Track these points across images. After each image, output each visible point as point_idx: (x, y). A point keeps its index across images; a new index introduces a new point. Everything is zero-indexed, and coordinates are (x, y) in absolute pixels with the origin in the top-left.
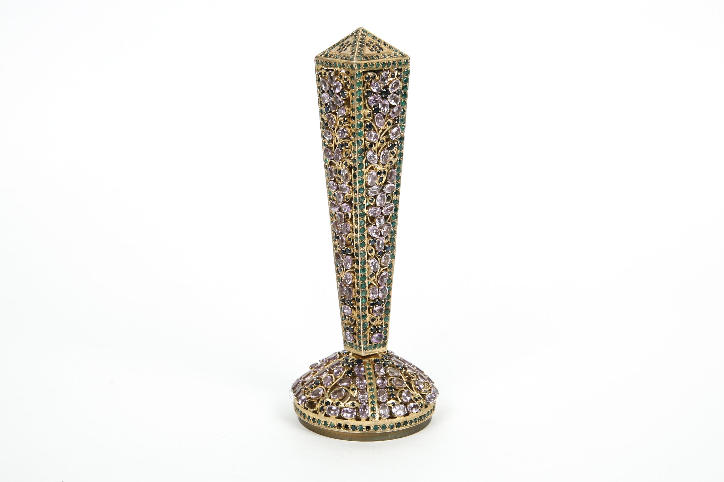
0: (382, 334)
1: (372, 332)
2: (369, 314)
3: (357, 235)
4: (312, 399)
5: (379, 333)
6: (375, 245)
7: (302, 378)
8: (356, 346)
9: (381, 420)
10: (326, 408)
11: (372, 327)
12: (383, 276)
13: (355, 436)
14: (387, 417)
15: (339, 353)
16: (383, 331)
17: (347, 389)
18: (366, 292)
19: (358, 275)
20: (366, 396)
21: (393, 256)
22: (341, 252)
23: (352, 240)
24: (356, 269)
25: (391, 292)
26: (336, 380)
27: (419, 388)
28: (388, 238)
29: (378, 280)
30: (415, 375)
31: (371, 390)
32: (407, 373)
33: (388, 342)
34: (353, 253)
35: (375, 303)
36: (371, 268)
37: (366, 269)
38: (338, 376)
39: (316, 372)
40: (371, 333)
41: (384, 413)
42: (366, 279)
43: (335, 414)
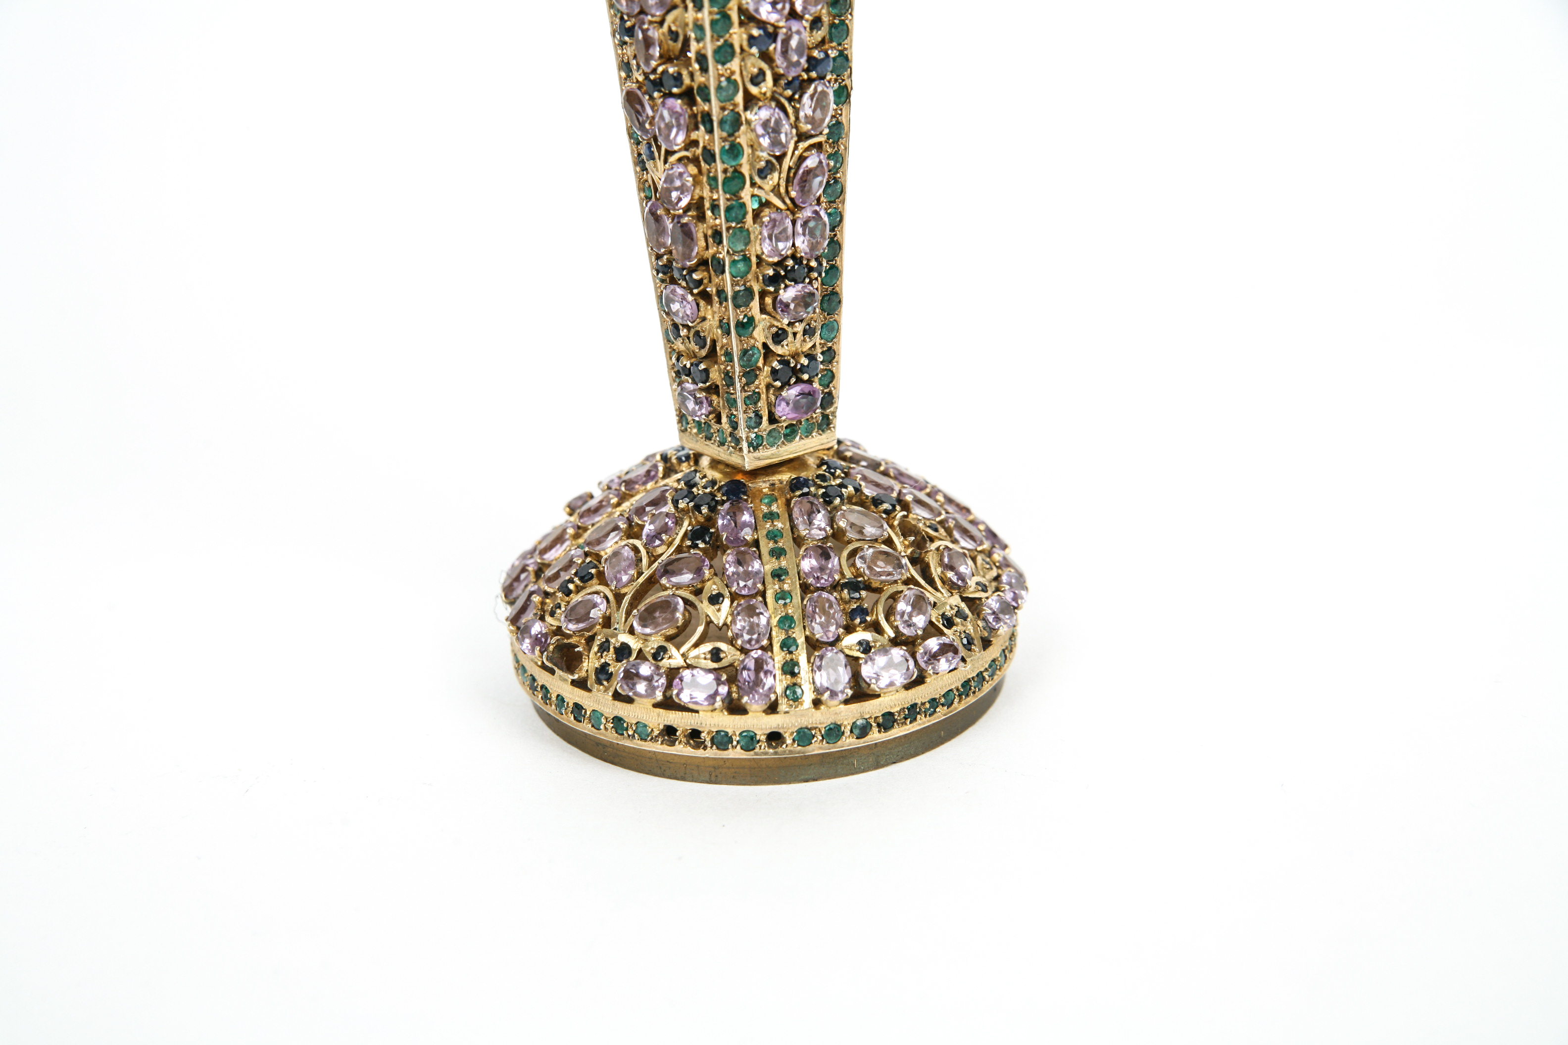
0: (816, 385)
1: (775, 380)
2: (764, 316)
3: (700, 15)
4: (569, 636)
5: (803, 381)
6: (772, 55)
7: (537, 552)
8: (720, 434)
9: (822, 707)
10: (618, 669)
11: (775, 364)
12: (808, 172)
13: (729, 768)
14: (841, 697)
15: (665, 458)
16: (817, 375)
17: (692, 598)
18: (745, 233)
19: (713, 170)
20: (763, 620)
21: (843, 94)
22: (645, 88)
23: (681, 38)
24: (705, 148)
25: (841, 231)
26: (651, 564)
27: (958, 579)
28: (819, 25)
29: (790, 189)
30: (939, 526)
31: (782, 595)
32: (913, 522)
33: (838, 414)
34: (690, 90)
35: (783, 273)
36: (760, 144)
37: (741, 146)
38: (658, 546)
39: (585, 529)
40: (773, 386)
41: (833, 681)
42: (744, 183)
43: (651, 689)
